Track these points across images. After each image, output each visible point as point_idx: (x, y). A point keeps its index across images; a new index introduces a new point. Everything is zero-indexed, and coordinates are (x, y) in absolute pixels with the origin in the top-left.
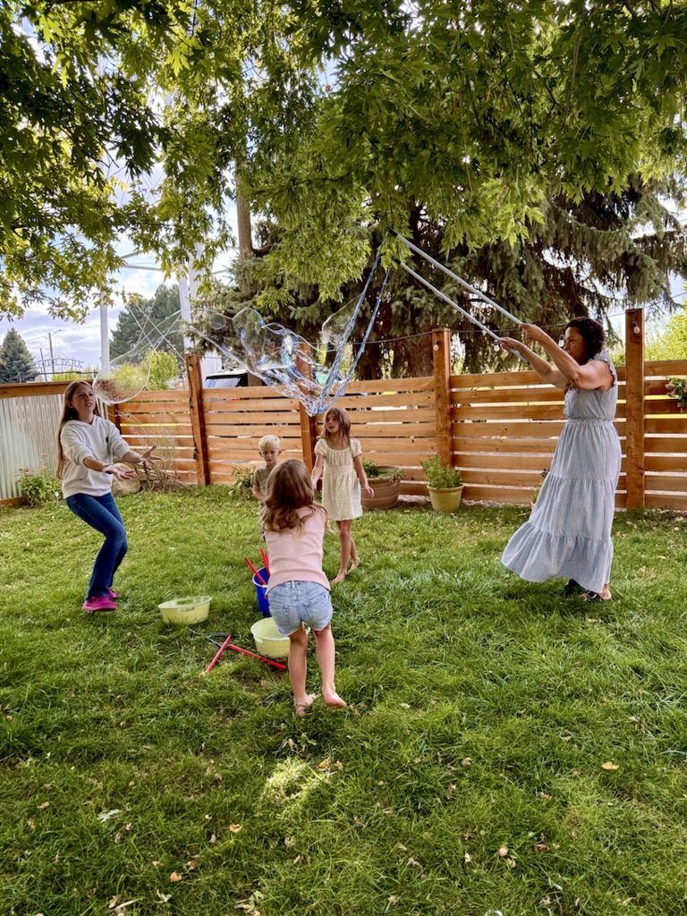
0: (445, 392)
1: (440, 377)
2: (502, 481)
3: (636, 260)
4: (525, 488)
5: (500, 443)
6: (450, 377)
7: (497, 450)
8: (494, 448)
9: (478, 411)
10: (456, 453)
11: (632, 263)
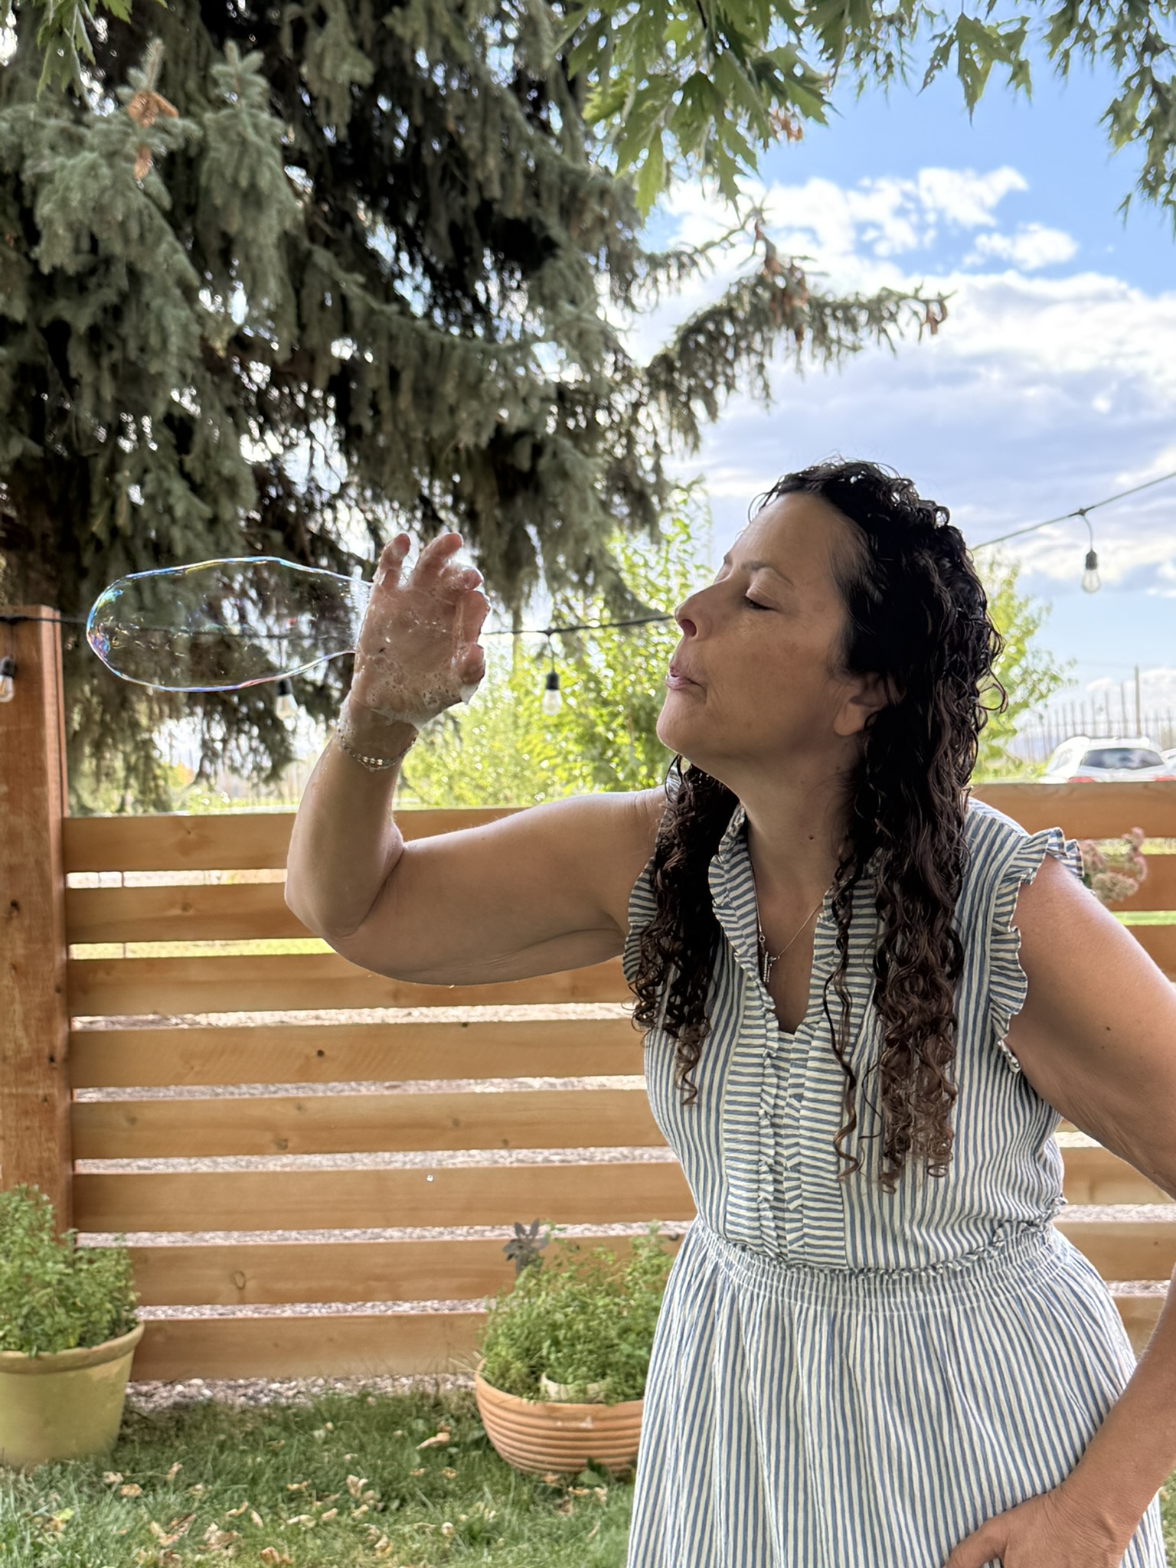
0: (46, 885)
1: (22, 822)
2: (302, 1286)
3: (537, 450)
4: (405, 1308)
5: (293, 1112)
6: (64, 822)
7: (282, 1146)
8: (268, 1136)
9: (194, 974)
10: (86, 1167)
11: (524, 461)
